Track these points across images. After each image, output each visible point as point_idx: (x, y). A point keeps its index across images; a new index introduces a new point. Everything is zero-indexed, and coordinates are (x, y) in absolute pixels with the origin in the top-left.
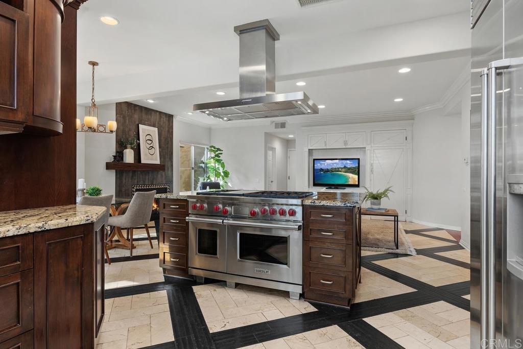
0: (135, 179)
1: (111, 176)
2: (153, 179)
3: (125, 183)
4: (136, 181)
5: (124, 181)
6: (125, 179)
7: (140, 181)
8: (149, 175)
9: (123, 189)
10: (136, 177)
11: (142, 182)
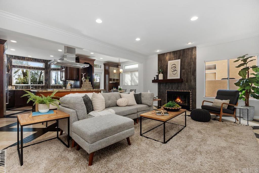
0: (167, 86)
1: (156, 85)
2: (178, 86)
3: (162, 88)
4: (167, 87)
5: (161, 87)
6: (162, 87)
7: (169, 88)
8: (175, 85)
9: (161, 91)
10: (168, 86)
11: (170, 88)
